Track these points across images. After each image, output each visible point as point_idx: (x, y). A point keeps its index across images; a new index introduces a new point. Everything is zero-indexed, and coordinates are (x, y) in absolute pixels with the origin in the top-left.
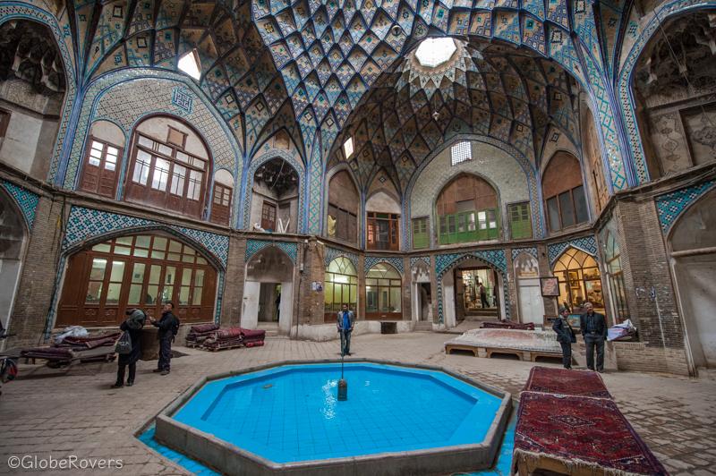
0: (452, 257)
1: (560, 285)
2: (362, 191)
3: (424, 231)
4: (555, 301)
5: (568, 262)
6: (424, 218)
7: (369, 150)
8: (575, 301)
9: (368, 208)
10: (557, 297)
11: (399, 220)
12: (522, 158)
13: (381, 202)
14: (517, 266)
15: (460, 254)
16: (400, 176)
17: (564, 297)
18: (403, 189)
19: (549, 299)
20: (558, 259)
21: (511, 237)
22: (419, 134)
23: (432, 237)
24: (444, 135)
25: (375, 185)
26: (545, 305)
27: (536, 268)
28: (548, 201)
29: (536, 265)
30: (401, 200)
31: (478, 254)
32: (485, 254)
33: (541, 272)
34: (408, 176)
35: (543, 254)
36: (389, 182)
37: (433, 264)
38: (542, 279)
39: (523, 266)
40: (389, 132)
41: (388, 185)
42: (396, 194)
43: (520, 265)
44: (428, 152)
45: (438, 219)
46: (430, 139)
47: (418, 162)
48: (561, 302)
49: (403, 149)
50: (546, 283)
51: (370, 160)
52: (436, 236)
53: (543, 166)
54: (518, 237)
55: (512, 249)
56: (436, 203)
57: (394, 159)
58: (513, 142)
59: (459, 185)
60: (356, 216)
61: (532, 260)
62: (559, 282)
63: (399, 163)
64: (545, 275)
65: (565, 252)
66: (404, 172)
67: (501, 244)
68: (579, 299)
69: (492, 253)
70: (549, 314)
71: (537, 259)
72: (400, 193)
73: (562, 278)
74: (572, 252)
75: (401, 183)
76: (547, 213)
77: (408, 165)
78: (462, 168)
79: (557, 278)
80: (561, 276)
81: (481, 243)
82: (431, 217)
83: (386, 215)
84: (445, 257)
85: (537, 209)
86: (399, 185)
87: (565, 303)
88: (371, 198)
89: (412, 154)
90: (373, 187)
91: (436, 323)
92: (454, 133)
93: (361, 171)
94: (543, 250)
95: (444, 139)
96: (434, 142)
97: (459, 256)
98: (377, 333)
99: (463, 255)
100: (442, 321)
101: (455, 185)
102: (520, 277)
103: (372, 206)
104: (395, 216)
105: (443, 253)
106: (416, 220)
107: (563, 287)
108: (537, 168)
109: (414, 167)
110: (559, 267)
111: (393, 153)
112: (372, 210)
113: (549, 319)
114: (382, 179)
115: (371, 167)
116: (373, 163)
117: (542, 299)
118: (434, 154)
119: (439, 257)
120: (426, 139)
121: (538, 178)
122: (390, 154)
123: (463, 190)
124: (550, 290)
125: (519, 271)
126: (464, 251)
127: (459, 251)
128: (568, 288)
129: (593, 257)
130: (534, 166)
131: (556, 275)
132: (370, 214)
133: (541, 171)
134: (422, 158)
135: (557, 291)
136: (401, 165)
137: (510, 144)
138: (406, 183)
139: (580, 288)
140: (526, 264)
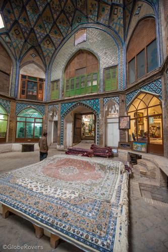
0: (70, 104)
1: (131, 121)
2: (16, 59)
3: (57, 89)
4: (127, 132)
5: (138, 105)
6: (57, 81)
7: (19, 29)
8: (139, 133)
9: (22, 72)
10: (128, 129)
11: (44, 82)
12: (116, 36)
13: (32, 70)
14: (106, 109)
15: (74, 102)
16: (45, 54)
17: (132, 130)
18: (47, 63)
19: (123, 131)
20: (131, 103)
21: (104, 90)
22: (55, 23)
23: (61, 92)
24: (71, 26)
25: (27, 58)
26: (120, 135)
27: (117, 110)
28: (129, 62)
29: (118, 108)
30: (46, 70)
31: (84, 102)
32: (88, 102)
33: (120, 112)
34: (51, 55)
35: (123, 101)
36: (38, 57)
37: (59, 109)
38: (120, 117)
39: (110, 110)
40: (33, 17)
41: (37, 59)
42: (43, 66)
43: (108, 109)
44: (62, 38)
45: (65, 81)
46: (63, 28)
47: (56, 45)
48: (130, 133)
49: (46, 34)
50: (122, 120)
51: (21, 38)
52: (63, 91)
53: (129, 37)
54: (108, 90)
55: (104, 98)
56: (65, 71)
57: (39, 40)
58: (111, 25)
59: (78, 59)
60: (9, 75)
61: (116, 105)
62: (130, 119)
63: (44, 44)
64: (122, 115)
65: (136, 97)
66: (48, 51)
67: (98, 95)
68: (142, 131)
69: (92, 101)
70: (122, 141)
71: (119, 104)
72: (45, 65)
73: (132, 117)
74: (141, 96)
75: (46, 59)
76: (128, 72)
77: (50, 47)
78: (80, 47)
79: (130, 116)
80: (132, 115)
81: (87, 95)
82: (61, 80)
83: (36, 78)
84: (67, 105)
85: (122, 69)
86: (45, 60)
87: (133, 134)
88: (25, 67)
89: (53, 39)
90: (26, 59)
91: (59, 145)
92: (77, 24)
93: (14, 44)
94: (123, 98)
95: (72, 29)
96: (66, 30)
97: (74, 104)
98: (19, 151)
99: (76, 103)
100: (62, 144)
101: (76, 59)
102: (108, 117)
103: (25, 71)
104: (41, 80)
105: (66, 102)
106: (53, 82)
107: (133, 122)
108: (125, 41)
109: (54, 49)
110: (132, 108)
111: (38, 36)
112: (25, 74)
113: (122, 145)
114: (34, 55)
115: (22, 43)
116: (24, 40)
117: (119, 130)
118: (66, 39)
119: (63, 105)
120: (60, 27)
121: (125, 48)
122: (36, 36)
123: (80, 61)
124: (124, 125)
125: (107, 113)
126: (77, 100)
127: (74, 100)
128: (136, 124)
129: (158, 97)
130: (123, 40)
131: (129, 114)
132: (23, 77)
133: (127, 43)
134: (59, 43)
135: (128, 125)
136: (46, 46)
137: (109, 27)
138: (49, 59)
139: (143, 124)
140: (112, 109)
